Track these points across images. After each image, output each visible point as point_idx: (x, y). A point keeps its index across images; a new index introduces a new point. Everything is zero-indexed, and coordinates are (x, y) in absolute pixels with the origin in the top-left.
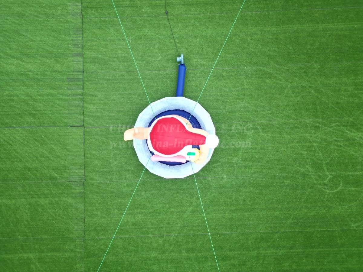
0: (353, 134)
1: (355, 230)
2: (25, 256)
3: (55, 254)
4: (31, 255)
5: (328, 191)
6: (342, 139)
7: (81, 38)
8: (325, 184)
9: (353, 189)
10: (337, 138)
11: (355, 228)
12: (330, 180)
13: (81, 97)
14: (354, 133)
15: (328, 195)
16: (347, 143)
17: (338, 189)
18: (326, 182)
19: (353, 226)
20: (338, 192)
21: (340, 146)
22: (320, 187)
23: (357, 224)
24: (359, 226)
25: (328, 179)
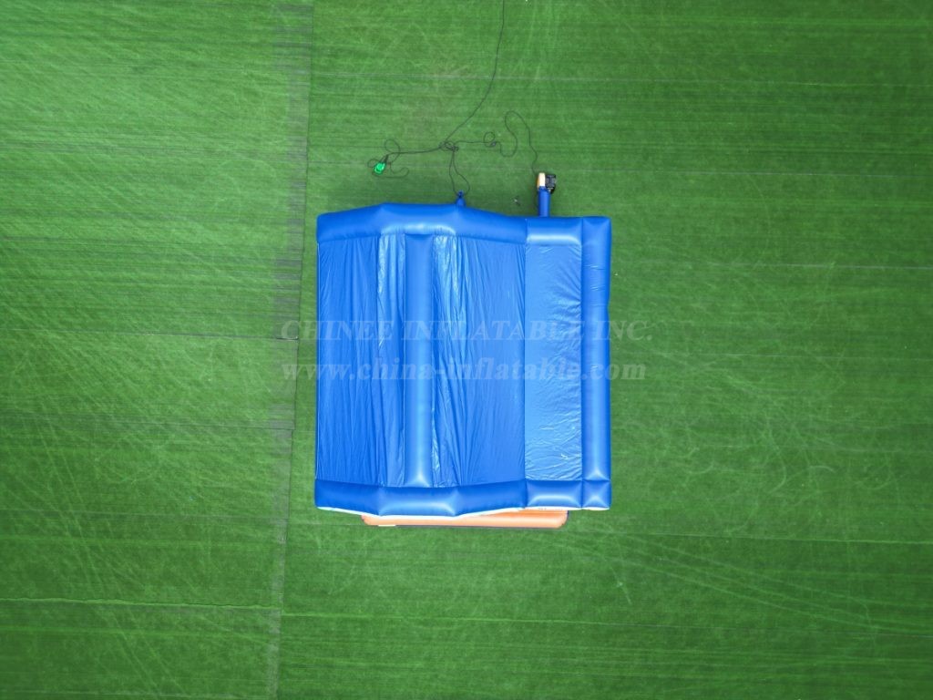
0: (738, 382)
1: (729, 539)
2: (191, 544)
3: (240, 546)
4: (200, 544)
5: (690, 472)
6: (721, 389)
7: (303, 195)
8: (686, 461)
9: (732, 471)
10: (711, 386)
11: (730, 535)
12: (694, 455)
13: (297, 292)
14: (740, 379)
15: (691, 478)
16: (727, 397)
17: (708, 470)
18: (688, 456)
19: (728, 532)
20: (707, 474)
21: (715, 400)
22: (677, 465)
23: (734, 529)
24: (736, 532)
25: (691, 453)
